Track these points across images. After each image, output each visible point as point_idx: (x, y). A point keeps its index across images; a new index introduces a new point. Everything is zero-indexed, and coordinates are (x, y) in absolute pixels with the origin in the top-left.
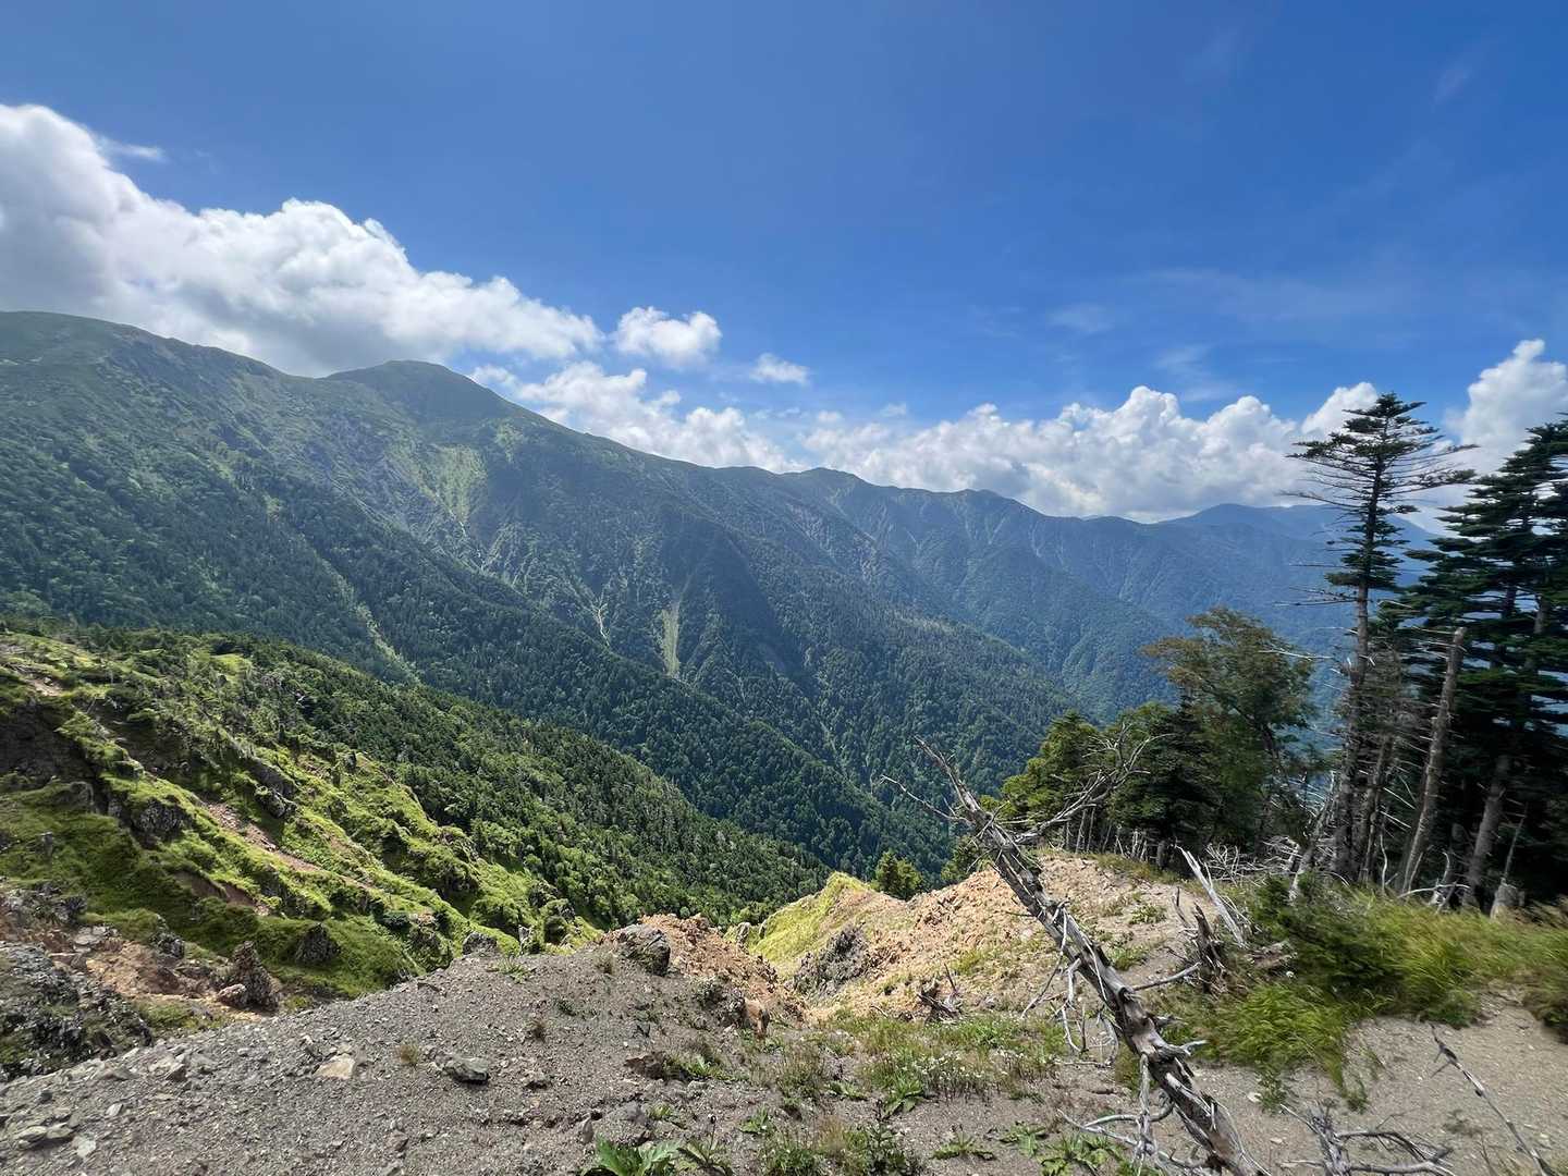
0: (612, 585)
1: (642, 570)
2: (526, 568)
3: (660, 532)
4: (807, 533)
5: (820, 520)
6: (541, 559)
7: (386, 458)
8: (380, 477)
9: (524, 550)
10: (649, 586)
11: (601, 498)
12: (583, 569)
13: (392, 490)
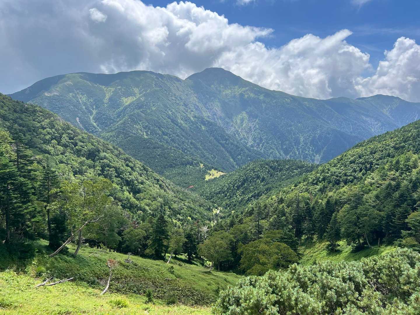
0: (293, 154)
1: (304, 148)
2: (262, 146)
3: (310, 133)
4: (373, 130)
5: (380, 124)
6: (268, 143)
7: (215, 108)
8: (214, 115)
9: (261, 140)
10: (307, 154)
11: (286, 119)
12: (282, 146)
13: (218, 119)
